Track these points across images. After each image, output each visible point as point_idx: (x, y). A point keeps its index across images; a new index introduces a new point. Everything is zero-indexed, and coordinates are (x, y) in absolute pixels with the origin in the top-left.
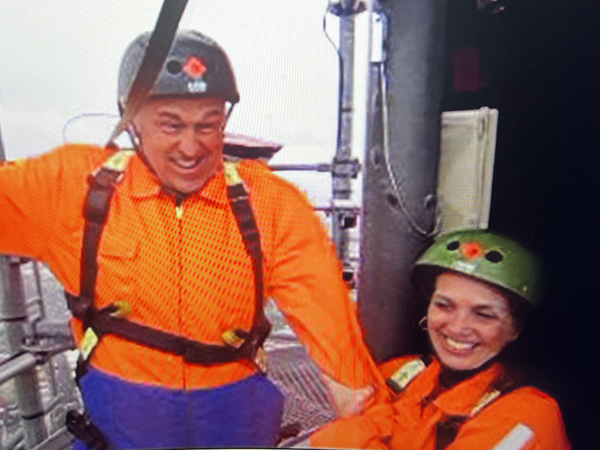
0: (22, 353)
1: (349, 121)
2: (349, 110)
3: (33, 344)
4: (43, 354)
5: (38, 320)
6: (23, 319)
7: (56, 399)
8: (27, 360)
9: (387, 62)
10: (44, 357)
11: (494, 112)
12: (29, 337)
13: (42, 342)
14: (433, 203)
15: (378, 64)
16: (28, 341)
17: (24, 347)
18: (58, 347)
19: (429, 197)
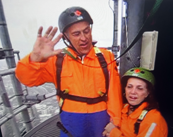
0: (23, 104)
1: (117, 34)
2: (117, 31)
3: (26, 102)
5: (27, 95)
6: (22, 95)
7: (34, 118)
8: (25, 107)
9: (127, 17)
10: (30, 106)
11: (157, 32)
12: (24, 100)
13: (29, 101)
14: (139, 59)
15: (124, 18)
16: (24, 101)
17: (23, 103)
18: (34, 103)
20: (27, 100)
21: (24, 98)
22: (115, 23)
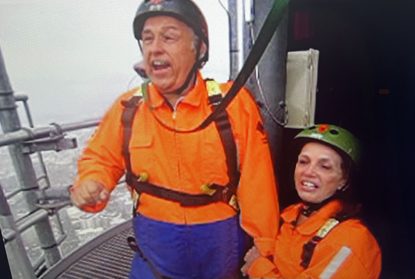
0: (39, 209)
1: (236, 58)
2: (236, 51)
3: (44, 203)
4: (52, 209)
5: (46, 188)
6: (37, 188)
8: (42, 213)
9: (253, 22)
10: (53, 211)
11: (317, 52)
12: (41, 199)
13: (51, 202)
14: (283, 106)
15: (249, 23)
16: (41, 202)
17: (39, 206)
18: (62, 204)
19: (281, 103)
20: (46, 199)
21: (39, 194)
22: (232, 35)
